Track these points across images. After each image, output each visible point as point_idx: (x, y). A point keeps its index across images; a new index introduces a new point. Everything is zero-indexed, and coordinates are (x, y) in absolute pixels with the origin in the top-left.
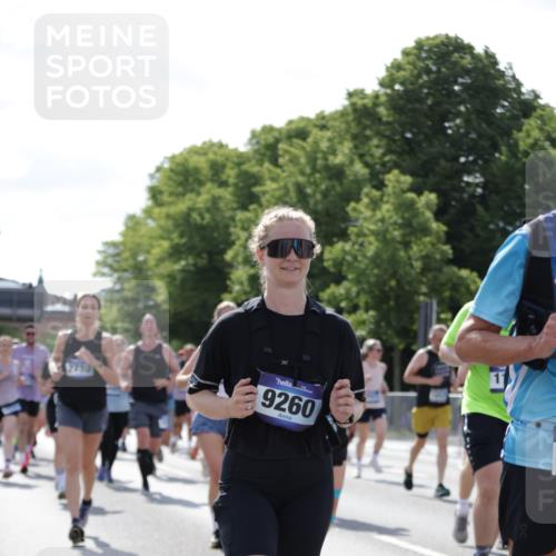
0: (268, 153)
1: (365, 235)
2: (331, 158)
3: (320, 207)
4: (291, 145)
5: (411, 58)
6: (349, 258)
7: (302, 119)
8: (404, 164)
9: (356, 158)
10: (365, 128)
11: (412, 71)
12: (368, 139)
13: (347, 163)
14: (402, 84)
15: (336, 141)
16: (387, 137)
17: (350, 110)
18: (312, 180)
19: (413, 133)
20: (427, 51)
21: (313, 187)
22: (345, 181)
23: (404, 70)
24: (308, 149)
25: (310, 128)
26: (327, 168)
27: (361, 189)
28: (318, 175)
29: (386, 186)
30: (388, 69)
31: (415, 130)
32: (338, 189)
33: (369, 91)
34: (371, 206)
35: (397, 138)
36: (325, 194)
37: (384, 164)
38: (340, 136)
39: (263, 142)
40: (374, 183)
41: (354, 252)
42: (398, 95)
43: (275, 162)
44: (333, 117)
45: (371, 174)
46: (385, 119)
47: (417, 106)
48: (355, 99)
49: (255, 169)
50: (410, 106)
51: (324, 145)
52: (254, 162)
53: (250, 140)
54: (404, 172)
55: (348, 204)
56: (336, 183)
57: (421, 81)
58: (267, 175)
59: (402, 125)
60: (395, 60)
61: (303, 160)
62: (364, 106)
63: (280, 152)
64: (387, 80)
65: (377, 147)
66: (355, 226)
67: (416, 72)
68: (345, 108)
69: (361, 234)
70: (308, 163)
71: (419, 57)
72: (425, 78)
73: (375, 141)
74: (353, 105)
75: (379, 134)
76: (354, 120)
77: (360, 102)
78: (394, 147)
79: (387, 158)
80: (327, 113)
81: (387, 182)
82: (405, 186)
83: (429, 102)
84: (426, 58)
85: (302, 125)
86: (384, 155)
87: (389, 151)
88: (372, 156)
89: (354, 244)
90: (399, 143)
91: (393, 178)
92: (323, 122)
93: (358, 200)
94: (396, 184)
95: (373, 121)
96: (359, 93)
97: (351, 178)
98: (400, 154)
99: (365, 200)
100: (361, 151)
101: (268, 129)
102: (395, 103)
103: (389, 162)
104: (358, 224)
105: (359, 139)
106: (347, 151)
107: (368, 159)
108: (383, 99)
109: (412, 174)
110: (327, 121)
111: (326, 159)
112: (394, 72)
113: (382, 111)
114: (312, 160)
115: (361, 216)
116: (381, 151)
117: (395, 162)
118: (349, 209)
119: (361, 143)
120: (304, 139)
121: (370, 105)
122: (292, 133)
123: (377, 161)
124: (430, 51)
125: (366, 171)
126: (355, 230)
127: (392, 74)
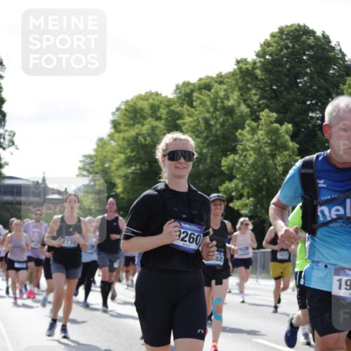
0: (187, 99)
1: (247, 150)
2: (226, 102)
3: (219, 133)
4: (201, 94)
5: (276, 39)
6: (237, 165)
7: (208, 77)
8: (271, 105)
9: (241, 101)
10: (247, 83)
11: (277, 47)
12: (249, 90)
13: (236, 105)
14: (270, 55)
15: (229, 91)
16: (261, 88)
17: (238, 72)
18: (214, 115)
19: (277, 86)
20: (285, 34)
21: (215, 120)
22: (235, 116)
23: (272, 46)
24: (212, 96)
25: (213, 83)
26: (224, 108)
27: (245, 121)
28: (217, 113)
29: (261, 119)
30: (261, 45)
31: (279, 84)
32: (231, 121)
33: (250, 60)
34: (251, 132)
35: (267, 89)
36: (222, 125)
37: (259, 106)
38: (232, 88)
39: (183, 92)
40: (253, 117)
41: (240, 161)
42: (268, 62)
43: (191, 105)
44: (227, 76)
45: (251, 112)
46: (260, 77)
47: (280, 69)
48: (241, 65)
49: (179, 109)
50: (275, 69)
52: (178, 104)
53: (176, 91)
54: (272, 111)
55: (236, 131)
56: (229, 118)
57: (282, 53)
58: (186, 113)
59: (271, 81)
60: (266, 40)
61: (208, 103)
62: (247, 69)
63: (195, 98)
64: (261, 53)
65: (255, 95)
66: (241, 145)
67: (279, 47)
68: (235, 70)
69: (244, 150)
70: (212, 105)
71: (281, 38)
72: (285, 51)
73: (254, 91)
74: (240, 68)
75: (255, 86)
76: (240, 78)
77: (244, 67)
78: (266, 95)
79: (261, 102)
80: (223, 74)
81: (261, 117)
82: (273, 119)
83: (288, 66)
84: (285, 39)
85: (208, 81)
86: (259, 100)
87: (262, 97)
88: (252, 100)
89: (240, 156)
90: (268, 92)
91: (264, 114)
92: (221, 80)
93: (243, 128)
94: (267, 118)
95: (252, 79)
96: (244, 61)
97: (239, 114)
98: (269, 99)
99: (248, 128)
100: (244, 98)
101: (186, 84)
102: (266, 67)
103: (262, 104)
104: (243, 143)
105: (244, 90)
106: (236, 97)
107: (249, 102)
108: (258, 65)
109: (277, 112)
110: (224, 79)
111: (223, 103)
112: (266, 48)
113: (258, 72)
114: (214, 103)
115: (245, 138)
116: (257, 97)
117: (266, 104)
118: (237, 134)
119: (245, 92)
120: (209, 90)
121: (250, 68)
122: (202, 87)
123: (255, 103)
124: (288, 34)
125: (248, 110)
126: (241, 147)
127: (264, 49)
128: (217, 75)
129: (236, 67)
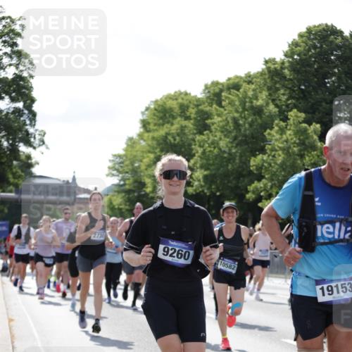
0: (216, 98)
1: (276, 151)
2: (255, 101)
3: (248, 132)
4: (230, 94)
5: (304, 39)
6: (266, 164)
7: (237, 77)
8: (300, 105)
9: (270, 101)
10: (276, 83)
11: (305, 47)
12: (278, 89)
13: (265, 105)
14: (298, 55)
15: (258, 91)
16: (290, 88)
17: (266, 71)
18: (243, 115)
19: (305, 86)
20: (313, 34)
21: (244, 120)
22: (263, 116)
23: (300, 46)
24: (241, 96)
25: (241, 83)
26: (252, 108)
27: (273, 121)
28: (246, 112)
29: (289, 119)
30: (289, 46)
31: (307, 84)
32: (259, 121)
34: (280, 132)
35: (296, 89)
36: (251, 125)
37: (287, 106)
38: (260, 88)
39: (212, 92)
40: (281, 117)
41: (269, 161)
42: (296, 61)
43: (220, 105)
44: (256, 76)
45: (279, 111)
46: (288, 77)
47: (309, 69)
48: (268, 65)
49: (208, 109)
50: (304, 69)
51: (250, 93)
52: (207, 104)
53: (204, 90)
54: (300, 111)
55: (265, 131)
56: (258, 117)
57: (310, 53)
58: (215, 113)
59: (299, 81)
60: (294, 40)
61: (237, 103)
62: (275, 68)
63: (223, 98)
64: (289, 53)
65: (283, 94)
66: (270, 145)
67: (307, 47)
68: (263, 70)
69: (273, 150)
70: (240, 105)
71: (309, 39)
72: (313, 51)
73: (282, 91)
74: (268, 68)
75: (284, 86)
76: (269, 78)
77: (272, 67)
78: (294, 94)
79: (289, 102)
80: (252, 73)
81: (289, 117)
82: (301, 120)
83: (316, 66)
84: (313, 39)
85: (236, 81)
86: (288, 100)
87: (290, 97)
88: (280, 100)
89: (269, 156)
90: (297, 92)
91: (293, 114)
92: (249, 79)
93: (272, 128)
94: (295, 118)
95: (281, 79)
96: (273, 61)
97: (267, 114)
98: (297, 99)
99: (276, 128)
100: (273, 98)
101: (215, 84)
102: (295, 67)
103: (290, 104)
104: (271, 143)
105: (272, 90)
106: (264, 97)
107: (278, 102)
108: (287, 64)
109: (305, 112)
110: (252, 79)
111: (252, 102)
112: (294, 47)
113: (286, 72)
114: (243, 103)
115: (273, 138)
116: (285, 97)
117: (294, 104)
118: (266, 134)
119: (274, 92)
120: (238, 90)
121: (279, 68)
122: (231, 86)
123: (284, 103)
124: (315, 34)
125: (277, 110)
126: (270, 147)
127: (292, 49)
128: (246, 74)
129: (264, 67)
